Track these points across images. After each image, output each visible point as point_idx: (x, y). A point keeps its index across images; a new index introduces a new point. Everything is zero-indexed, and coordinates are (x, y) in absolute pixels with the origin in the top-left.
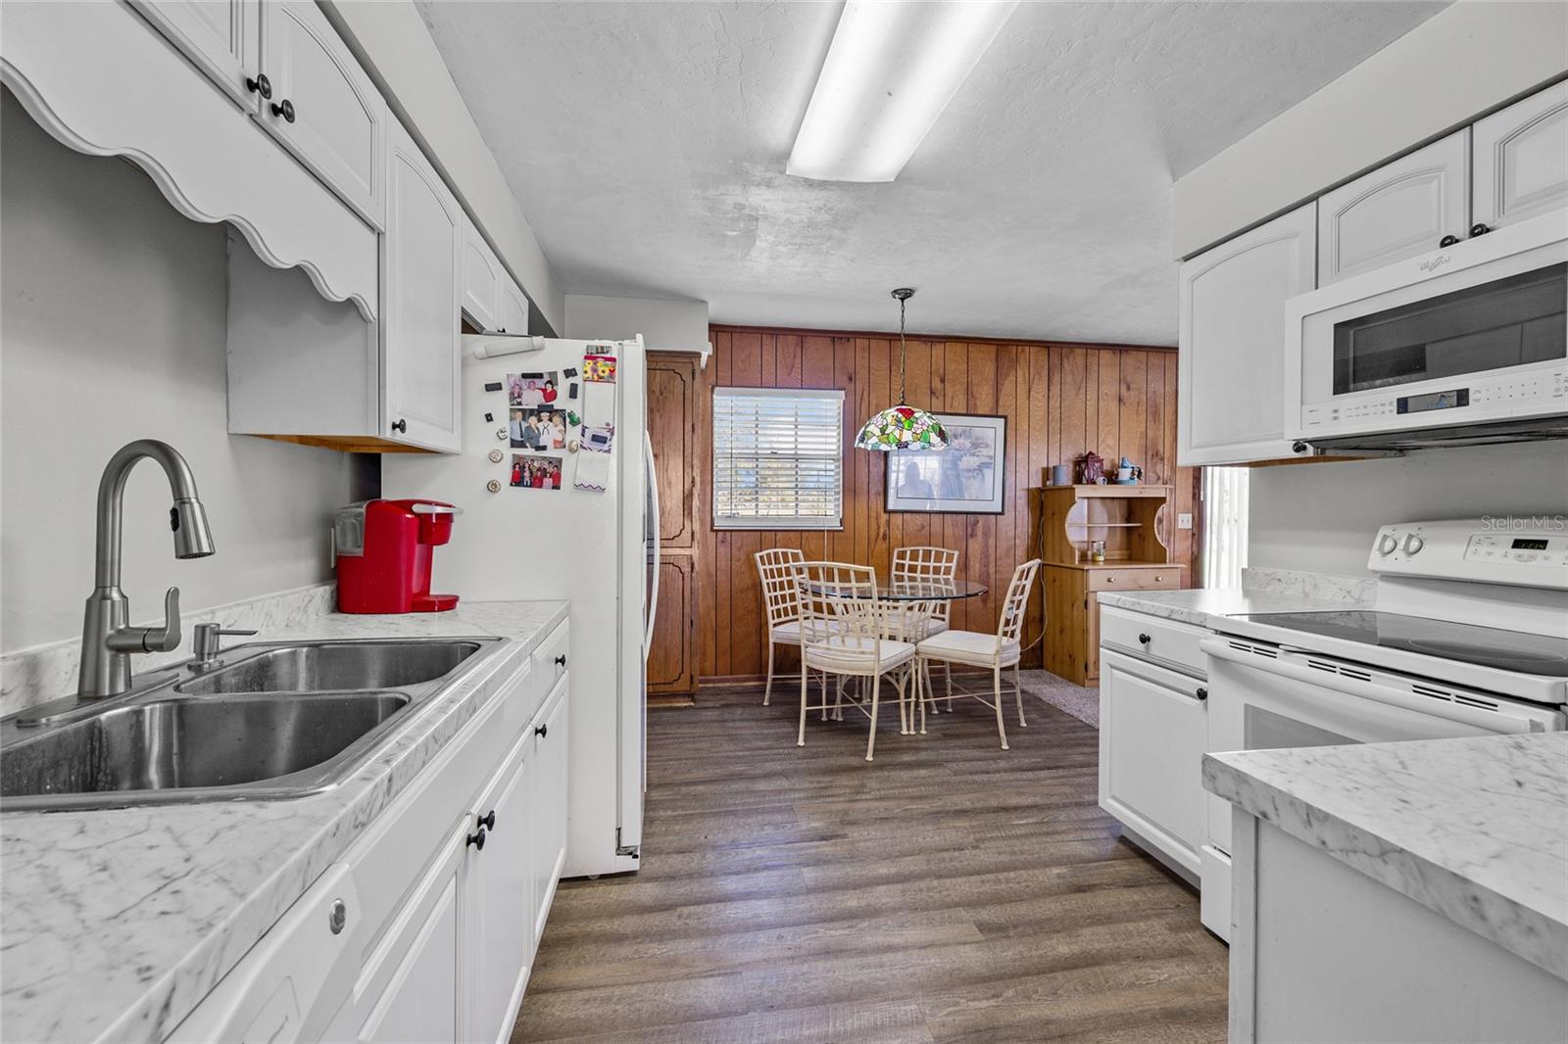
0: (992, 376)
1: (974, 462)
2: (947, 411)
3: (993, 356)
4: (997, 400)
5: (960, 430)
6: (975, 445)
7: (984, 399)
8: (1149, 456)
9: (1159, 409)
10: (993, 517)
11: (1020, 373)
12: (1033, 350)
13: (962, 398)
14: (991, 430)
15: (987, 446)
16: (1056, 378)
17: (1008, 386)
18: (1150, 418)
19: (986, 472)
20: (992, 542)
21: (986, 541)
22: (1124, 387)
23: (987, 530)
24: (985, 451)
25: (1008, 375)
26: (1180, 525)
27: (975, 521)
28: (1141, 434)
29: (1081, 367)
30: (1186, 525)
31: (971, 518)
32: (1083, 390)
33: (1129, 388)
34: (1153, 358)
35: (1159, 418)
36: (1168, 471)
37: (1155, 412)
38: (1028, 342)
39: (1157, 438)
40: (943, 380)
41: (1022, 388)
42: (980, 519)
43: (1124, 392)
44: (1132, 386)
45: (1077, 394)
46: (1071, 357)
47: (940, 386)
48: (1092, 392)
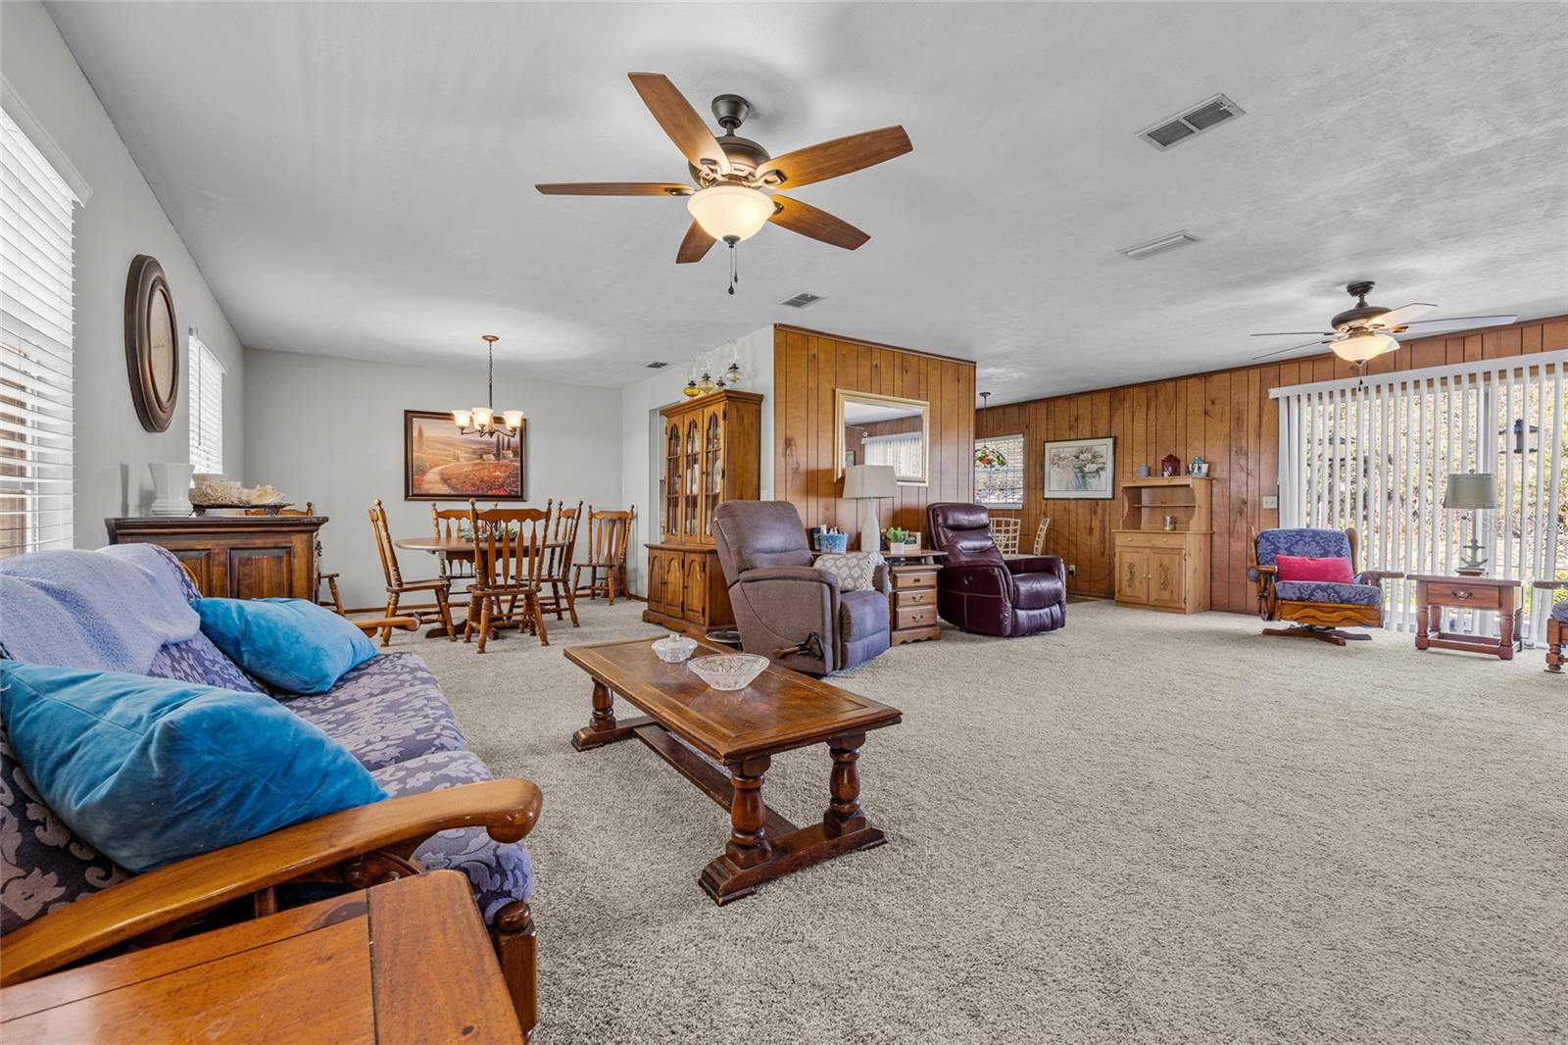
0: (1107, 413)
1: (1094, 467)
2: (1080, 437)
3: (1108, 399)
4: (1111, 427)
5: (1085, 448)
6: (1094, 457)
7: (1102, 425)
8: (1233, 453)
9: (1242, 415)
10: (1107, 501)
11: (1126, 405)
12: (1135, 390)
13: (1088, 429)
14: (1104, 447)
15: (1102, 457)
16: (1153, 406)
17: (1118, 416)
18: (1234, 422)
19: (1102, 473)
20: (1107, 518)
21: (1104, 516)
22: (1209, 402)
23: (1104, 510)
24: (1100, 460)
25: (1118, 409)
26: (1265, 506)
27: (1097, 504)
28: (1226, 436)
29: (1172, 396)
30: (1270, 506)
31: (1094, 502)
32: (1174, 411)
33: (1213, 403)
34: (1235, 375)
35: (1243, 422)
36: (1252, 464)
37: (1239, 418)
38: (1131, 385)
39: (1241, 438)
40: (1077, 420)
41: (1128, 417)
42: (1100, 502)
43: (1210, 408)
44: (1216, 402)
45: (1169, 413)
46: (1163, 391)
47: (1075, 424)
48: (1181, 411)
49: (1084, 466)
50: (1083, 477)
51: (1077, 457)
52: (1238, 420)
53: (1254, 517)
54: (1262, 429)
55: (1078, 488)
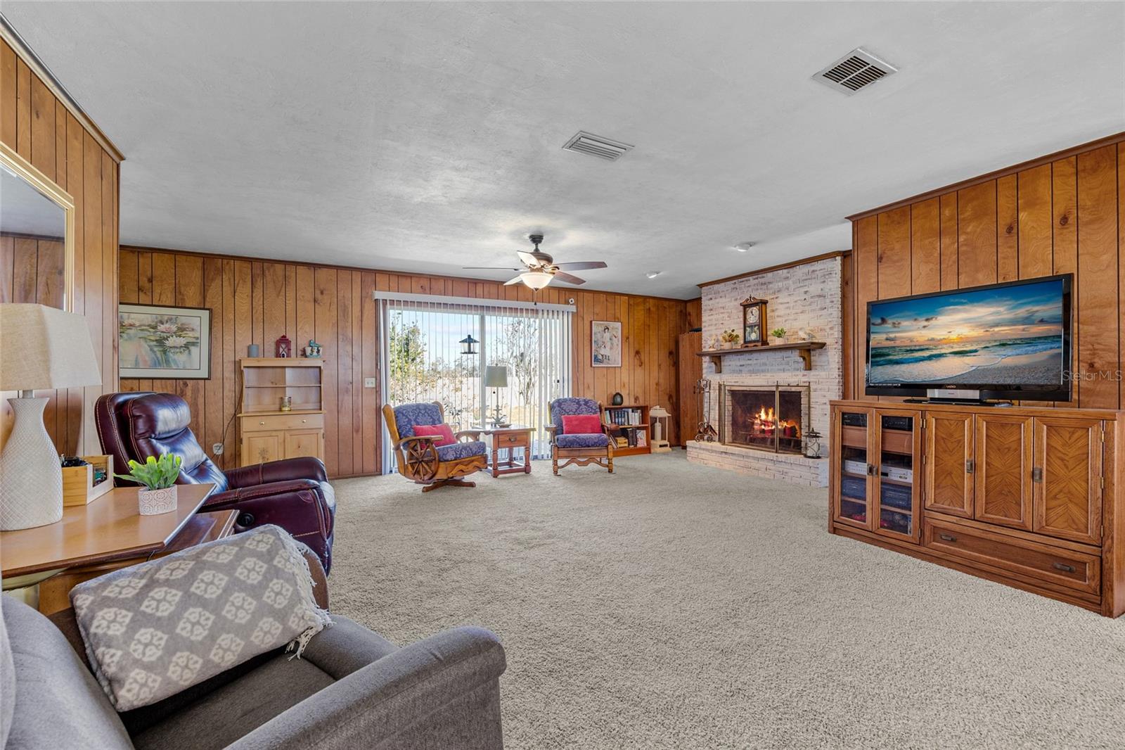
0: (198, 280)
1: (181, 341)
2: (157, 303)
3: (200, 265)
4: (204, 298)
5: (166, 318)
6: (181, 329)
7: (192, 294)
8: (340, 340)
9: (347, 307)
10: (201, 382)
11: (225, 279)
12: (237, 263)
13: (170, 295)
14: (198, 320)
15: (193, 330)
16: (259, 285)
17: (214, 289)
18: (340, 313)
19: (193, 349)
20: (201, 401)
21: (196, 399)
22: (318, 292)
23: (196, 391)
24: (191, 334)
25: (213, 280)
26: (366, 386)
27: (186, 385)
28: (333, 324)
29: (281, 278)
30: (370, 386)
31: (181, 382)
32: (283, 293)
33: (322, 293)
34: (342, 274)
35: (348, 314)
36: (356, 350)
37: (345, 310)
38: (232, 257)
39: (346, 327)
40: (150, 280)
41: (228, 290)
42: (190, 383)
43: (318, 296)
44: (325, 292)
45: (278, 296)
46: (272, 270)
47: (148, 285)
48: (290, 295)
49: (166, 339)
50: (165, 352)
51: (155, 327)
52: (343, 311)
53: (358, 396)
54: (363, 323)
55: (156, 364)
